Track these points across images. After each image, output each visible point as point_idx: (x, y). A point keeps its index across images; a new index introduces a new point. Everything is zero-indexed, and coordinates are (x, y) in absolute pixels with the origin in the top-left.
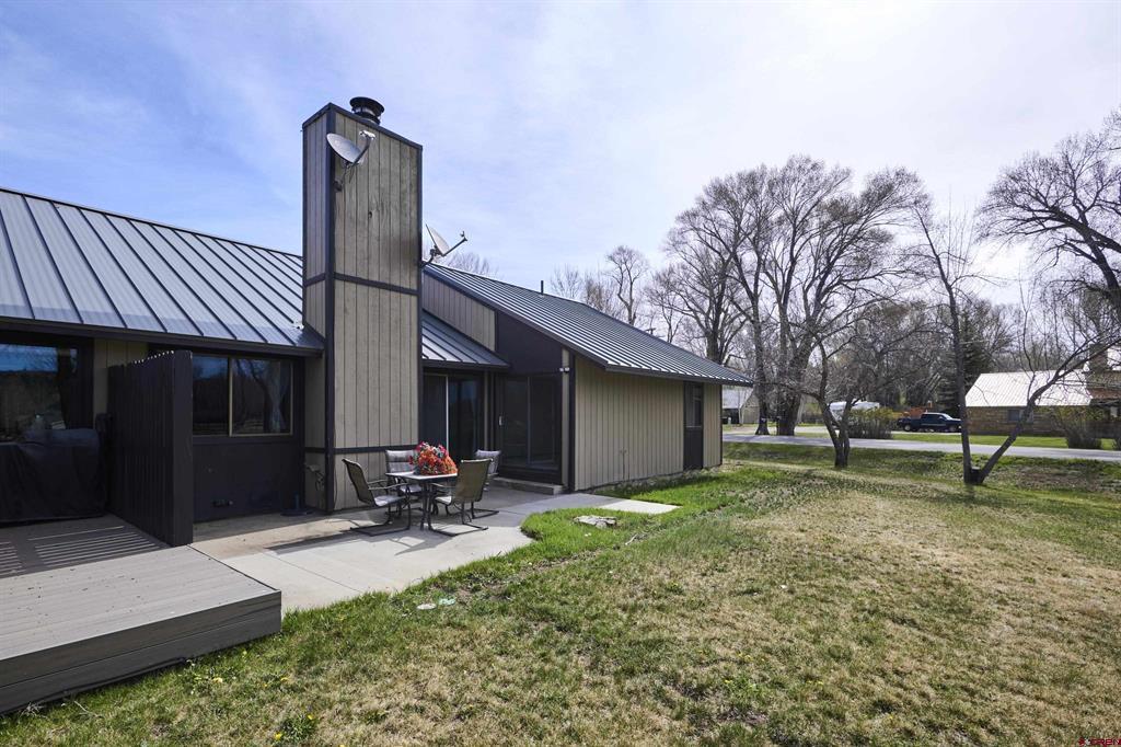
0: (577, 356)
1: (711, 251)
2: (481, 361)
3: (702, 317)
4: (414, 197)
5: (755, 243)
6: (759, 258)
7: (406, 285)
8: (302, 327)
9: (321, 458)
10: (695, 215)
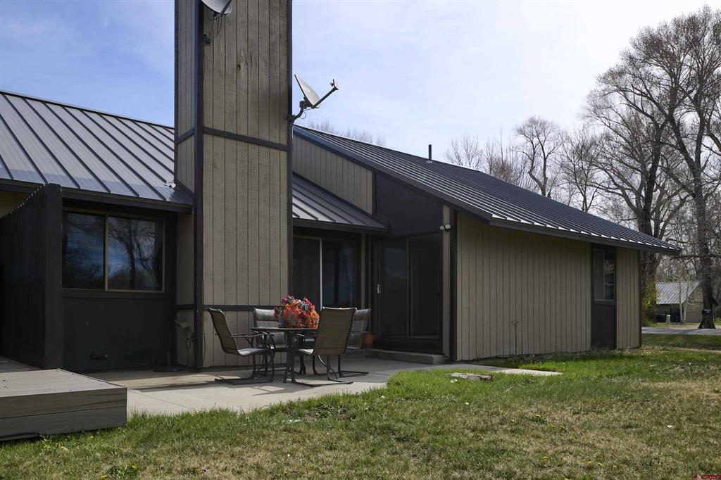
0: (459, 212)
1: (641, 115)
2: (355, 223)
3: (632, 196)
4: (283, 48)
5: (696, 102)
6: (702, 119)
7: (275, 140)
8: (174, 185)
9: (191, 315)
10: (621, 73)
